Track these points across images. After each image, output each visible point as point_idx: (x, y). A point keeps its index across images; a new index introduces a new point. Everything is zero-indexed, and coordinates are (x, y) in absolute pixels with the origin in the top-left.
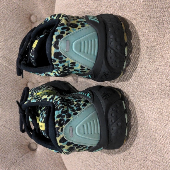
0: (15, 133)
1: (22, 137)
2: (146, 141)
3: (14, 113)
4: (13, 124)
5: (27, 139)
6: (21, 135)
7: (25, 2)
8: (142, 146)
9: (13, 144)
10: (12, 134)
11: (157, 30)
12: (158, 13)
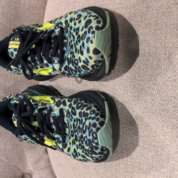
0: (7, 164)
1: (15, 168)
2: (172, 150)
3: (4, 142)
4: (4, 154)
5: (20, 170)
6: (14, 166)
7: (12, 22)
8: (168, 157)
9: (6, 176)
10: (4, 165)
11: (176, 36)
12: (174, 20)
